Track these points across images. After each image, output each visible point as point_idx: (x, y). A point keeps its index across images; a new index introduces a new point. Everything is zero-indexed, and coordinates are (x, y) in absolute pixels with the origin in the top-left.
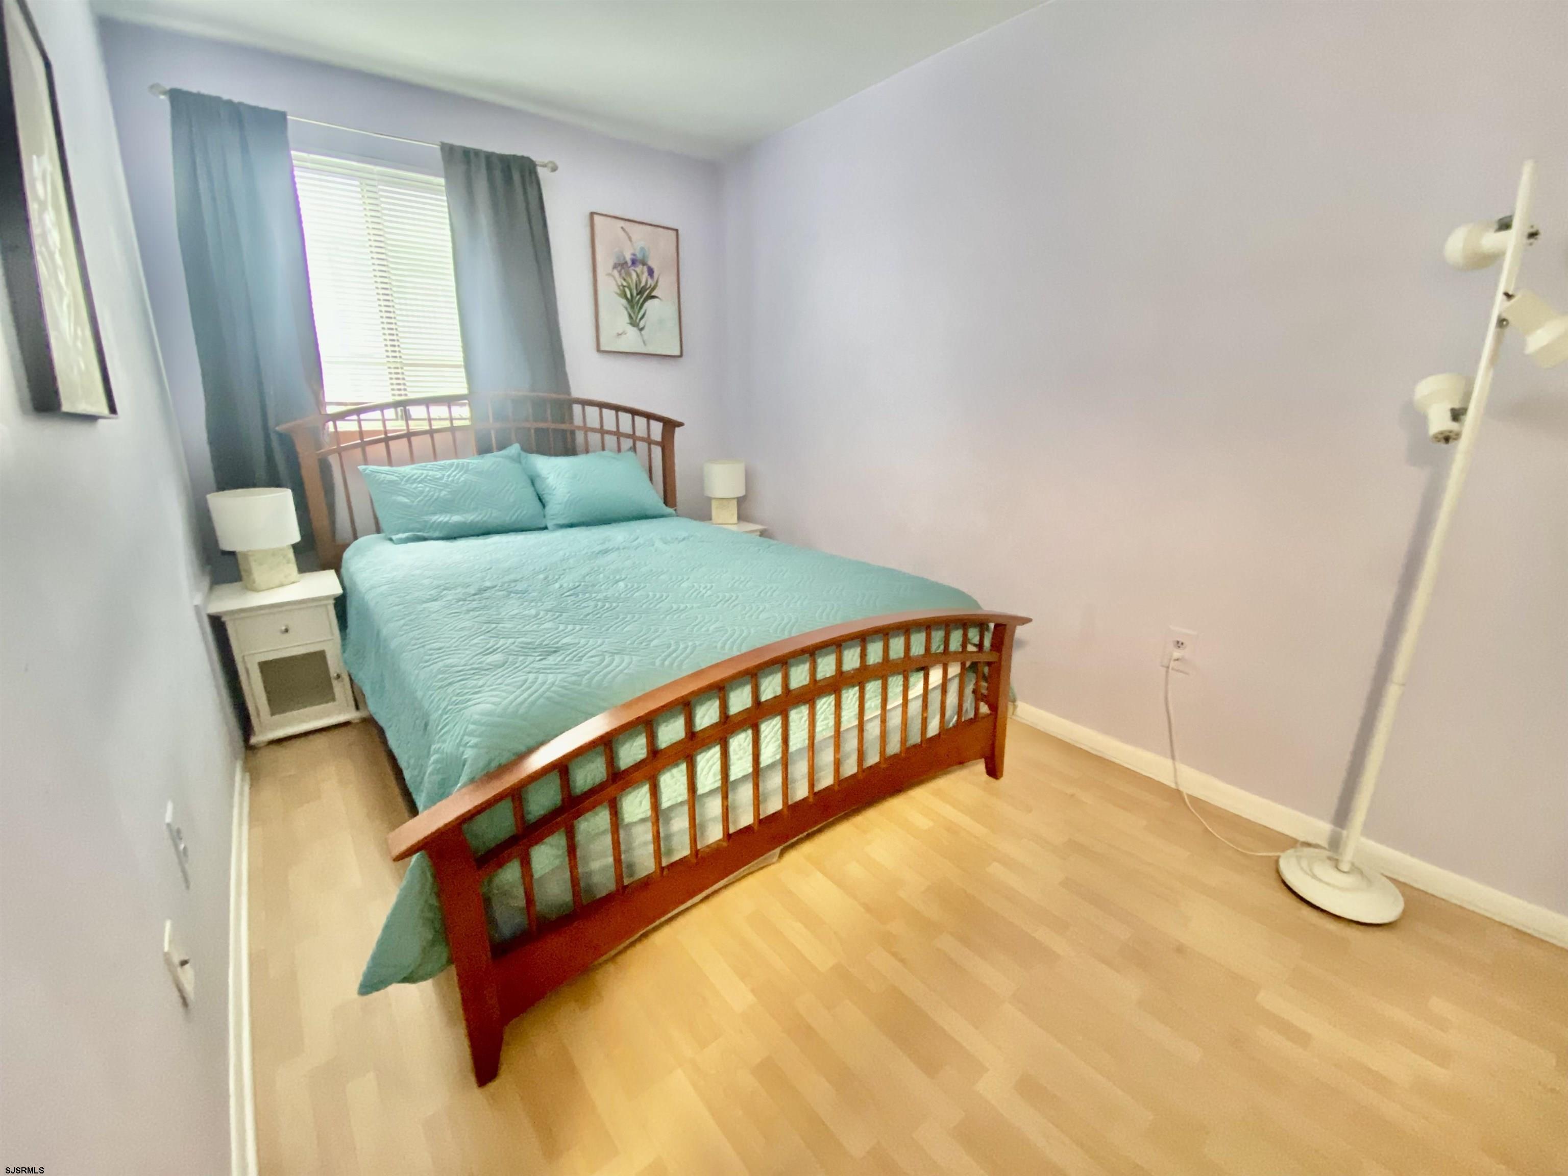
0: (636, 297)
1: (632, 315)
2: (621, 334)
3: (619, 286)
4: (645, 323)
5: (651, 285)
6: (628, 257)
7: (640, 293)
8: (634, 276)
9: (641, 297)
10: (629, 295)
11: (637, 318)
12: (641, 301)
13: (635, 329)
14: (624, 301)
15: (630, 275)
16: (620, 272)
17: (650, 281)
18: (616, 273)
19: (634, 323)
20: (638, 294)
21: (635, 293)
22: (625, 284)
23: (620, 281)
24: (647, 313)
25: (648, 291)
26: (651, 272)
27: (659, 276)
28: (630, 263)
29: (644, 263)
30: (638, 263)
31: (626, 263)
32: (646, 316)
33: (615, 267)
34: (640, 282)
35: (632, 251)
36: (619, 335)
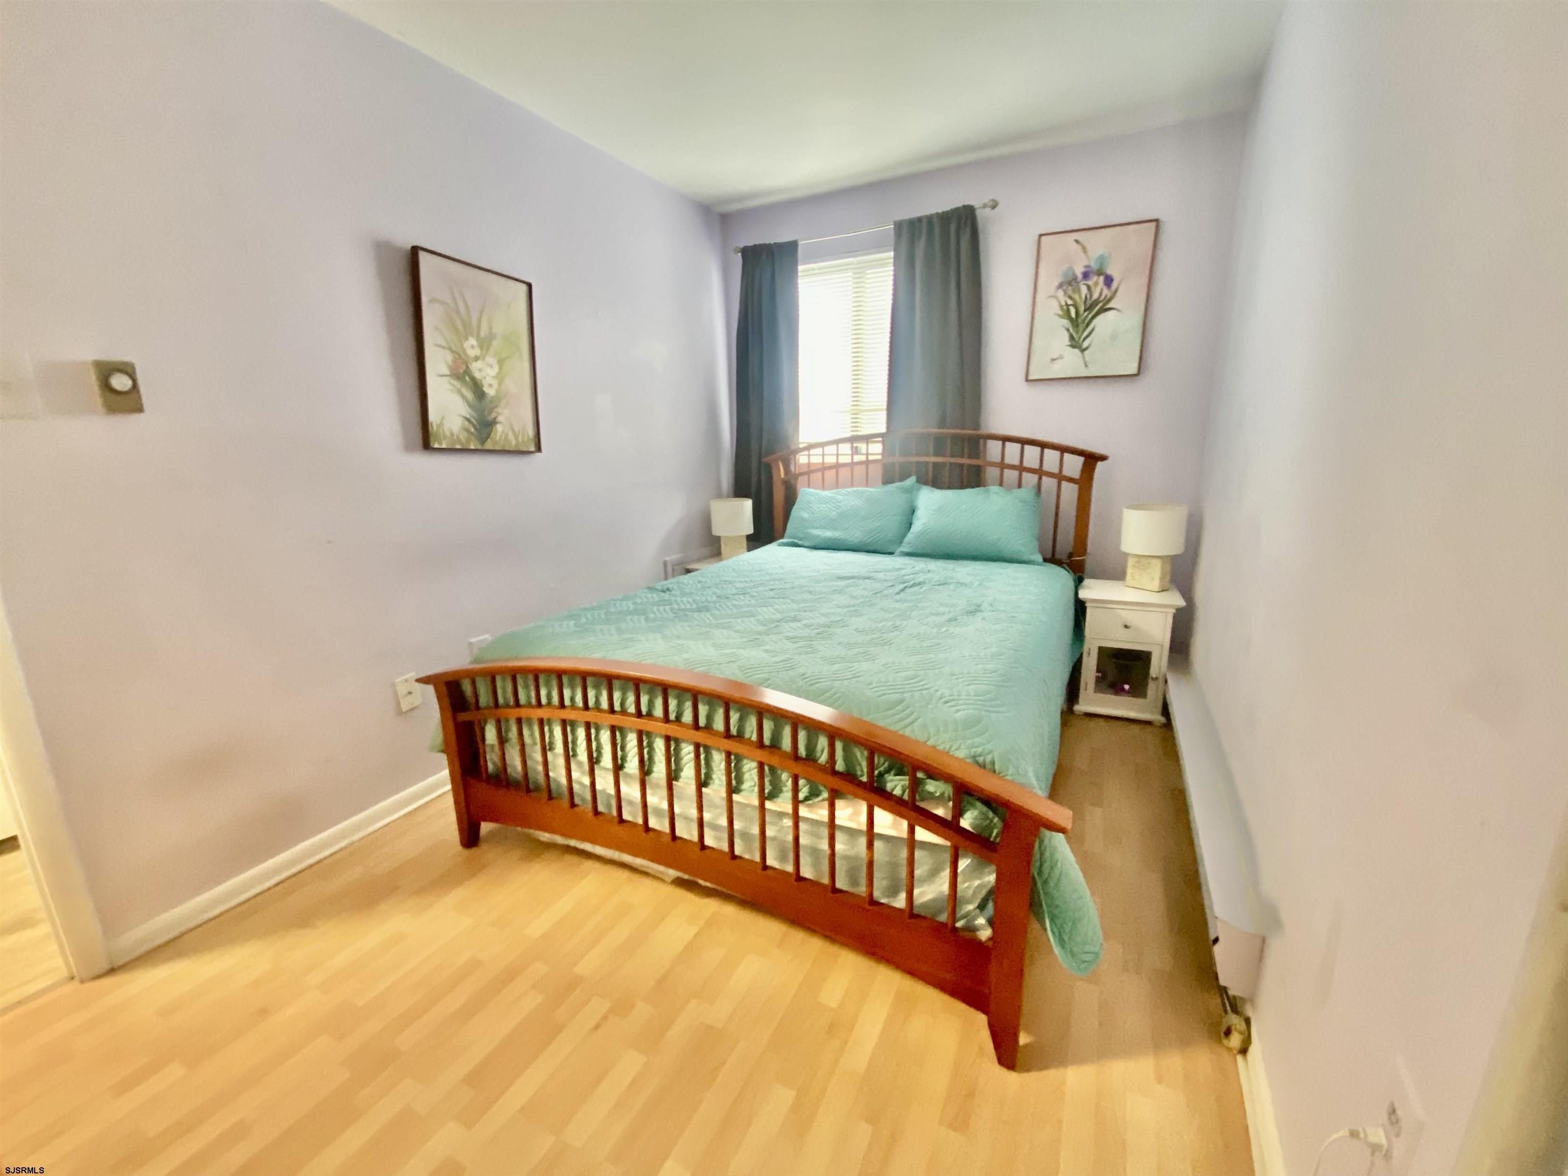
0: (1083, 314)
1: (1074, 335)
2: (1055, 360)
3: (1061, 307)
4: (1092, 342)
5: (1106, 296)
6: (1079, 272)
7: (1089, 309)
8: (1084, 290)
9: (1088, 314)
10: (1073, 314)
11: (1080, 338)
12: (1090, 316)
13: (1077, 351)
14: (1066, 322)
15: (1078, 291)
16: (1065, 292)
17: (1106, 292)
18: (1060, 293)
19: (1075, 343)
20: (1085, 311)
21: (1082, 309)
22: (1070, 302)
23: (1063, 299)
24: (1096, 329)
25: (1101, 305)
26: (1109, 281)
27: (1119, 285)
28: (1080, 276)
29: (1100, 273)
30: (1091, 275)
31: (1075, 278)
32: (1093, 335)
33: (1060, 286)
34: (1091, 297)
35: (1086, 263)
36: (1053, 360)
